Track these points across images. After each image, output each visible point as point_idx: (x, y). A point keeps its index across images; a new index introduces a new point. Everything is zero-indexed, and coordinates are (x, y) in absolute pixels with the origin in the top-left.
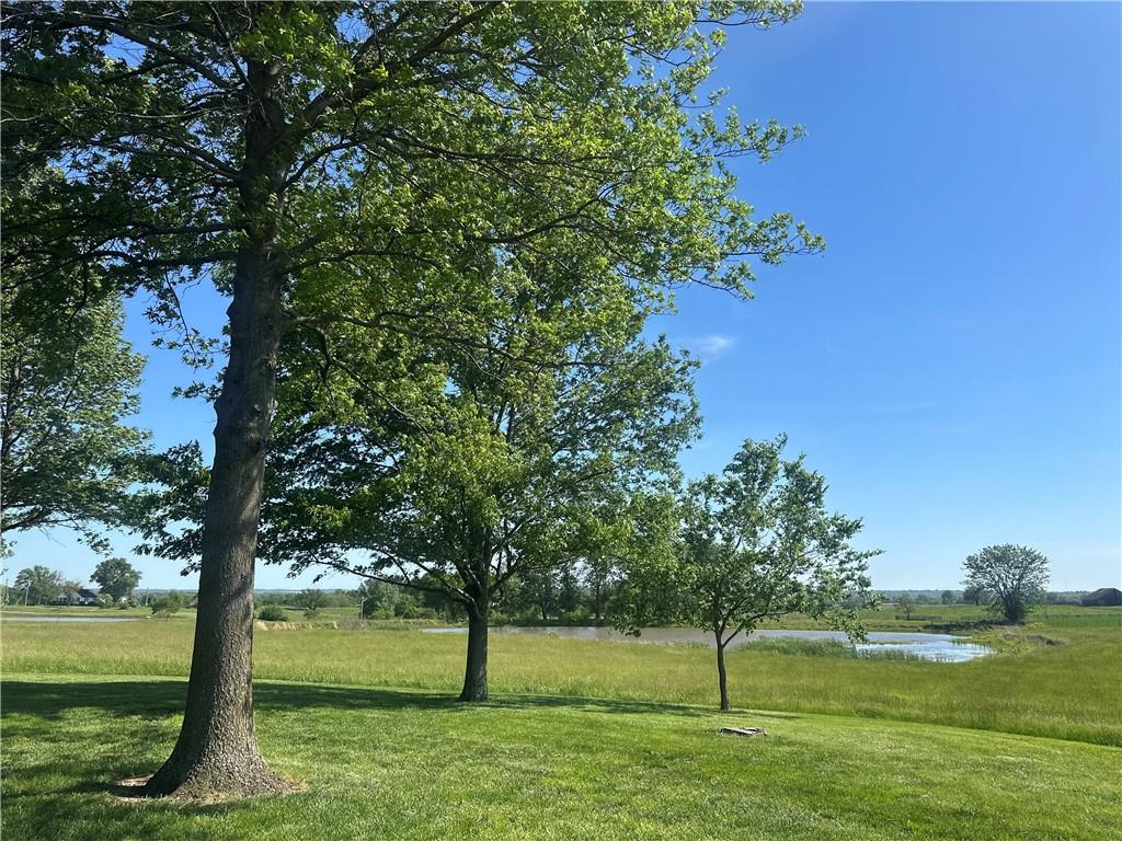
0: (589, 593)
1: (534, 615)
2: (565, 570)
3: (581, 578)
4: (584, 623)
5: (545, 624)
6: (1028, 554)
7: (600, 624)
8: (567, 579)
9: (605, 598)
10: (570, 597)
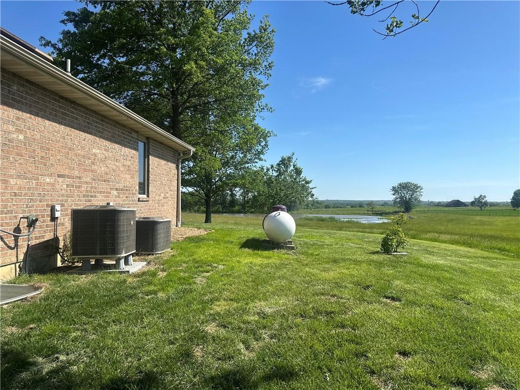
0: (241, 201)
1: (218, 209)
2: (231, 191)
3: (238, 194)
4: (239, 212)
5: (223, 213)
6: (415, 185)
7: (245, 213)
8: (233, 195)
9: (248, 202)
10: (233, 202)
